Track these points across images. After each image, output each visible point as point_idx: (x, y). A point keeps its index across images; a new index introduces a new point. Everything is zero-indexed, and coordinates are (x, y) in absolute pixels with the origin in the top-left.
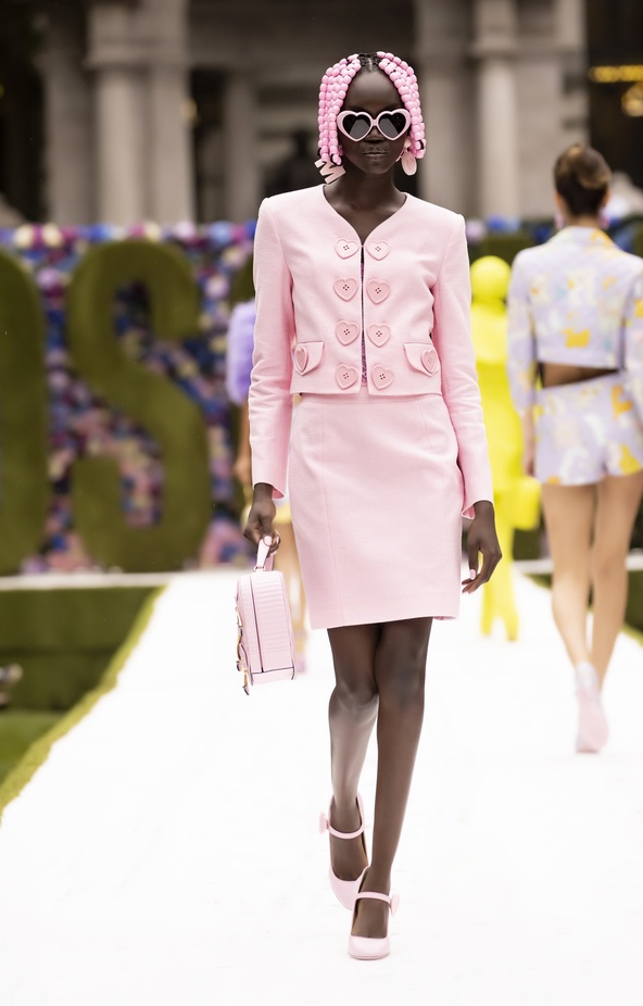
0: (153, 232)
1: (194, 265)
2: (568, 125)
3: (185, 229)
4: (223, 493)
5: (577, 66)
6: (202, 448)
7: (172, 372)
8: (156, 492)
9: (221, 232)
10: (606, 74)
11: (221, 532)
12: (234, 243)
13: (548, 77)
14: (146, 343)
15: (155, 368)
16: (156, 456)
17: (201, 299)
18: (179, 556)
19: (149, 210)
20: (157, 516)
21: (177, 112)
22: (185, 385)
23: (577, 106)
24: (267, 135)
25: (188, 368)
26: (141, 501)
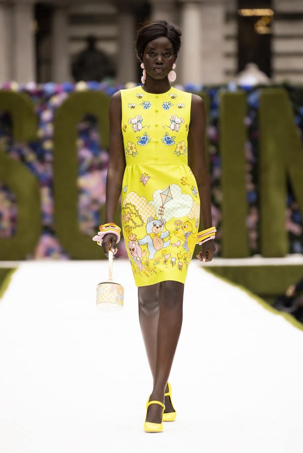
0: (15, 87)
1: (36, 104)
2: (228, 38)
3: (31, 86)
4: (48, 221)
5: (232, 8)
6: (37, 198)
7: (23, 159)
8: (13, 220)
9: (49, 87)
10: (247, 12)
11: (47, 241)
12: (56, 93)
13: (217, 13)
14: (10, 143)
15: (14, 156)
16: (14, 201)
17: (39, 122)
18: (25, 253)
19: (12, 75)
20: (14, 232)
21: (27, 26)
22: (29, 165)
23: (232, 29)
24: (74, 39)
25: (31, 157)
26: (6, 224)
